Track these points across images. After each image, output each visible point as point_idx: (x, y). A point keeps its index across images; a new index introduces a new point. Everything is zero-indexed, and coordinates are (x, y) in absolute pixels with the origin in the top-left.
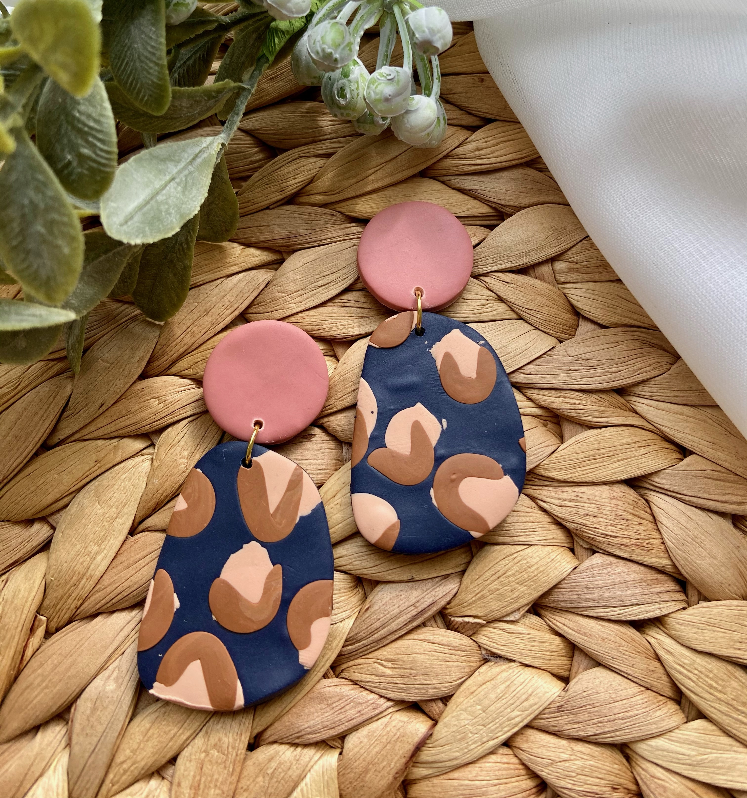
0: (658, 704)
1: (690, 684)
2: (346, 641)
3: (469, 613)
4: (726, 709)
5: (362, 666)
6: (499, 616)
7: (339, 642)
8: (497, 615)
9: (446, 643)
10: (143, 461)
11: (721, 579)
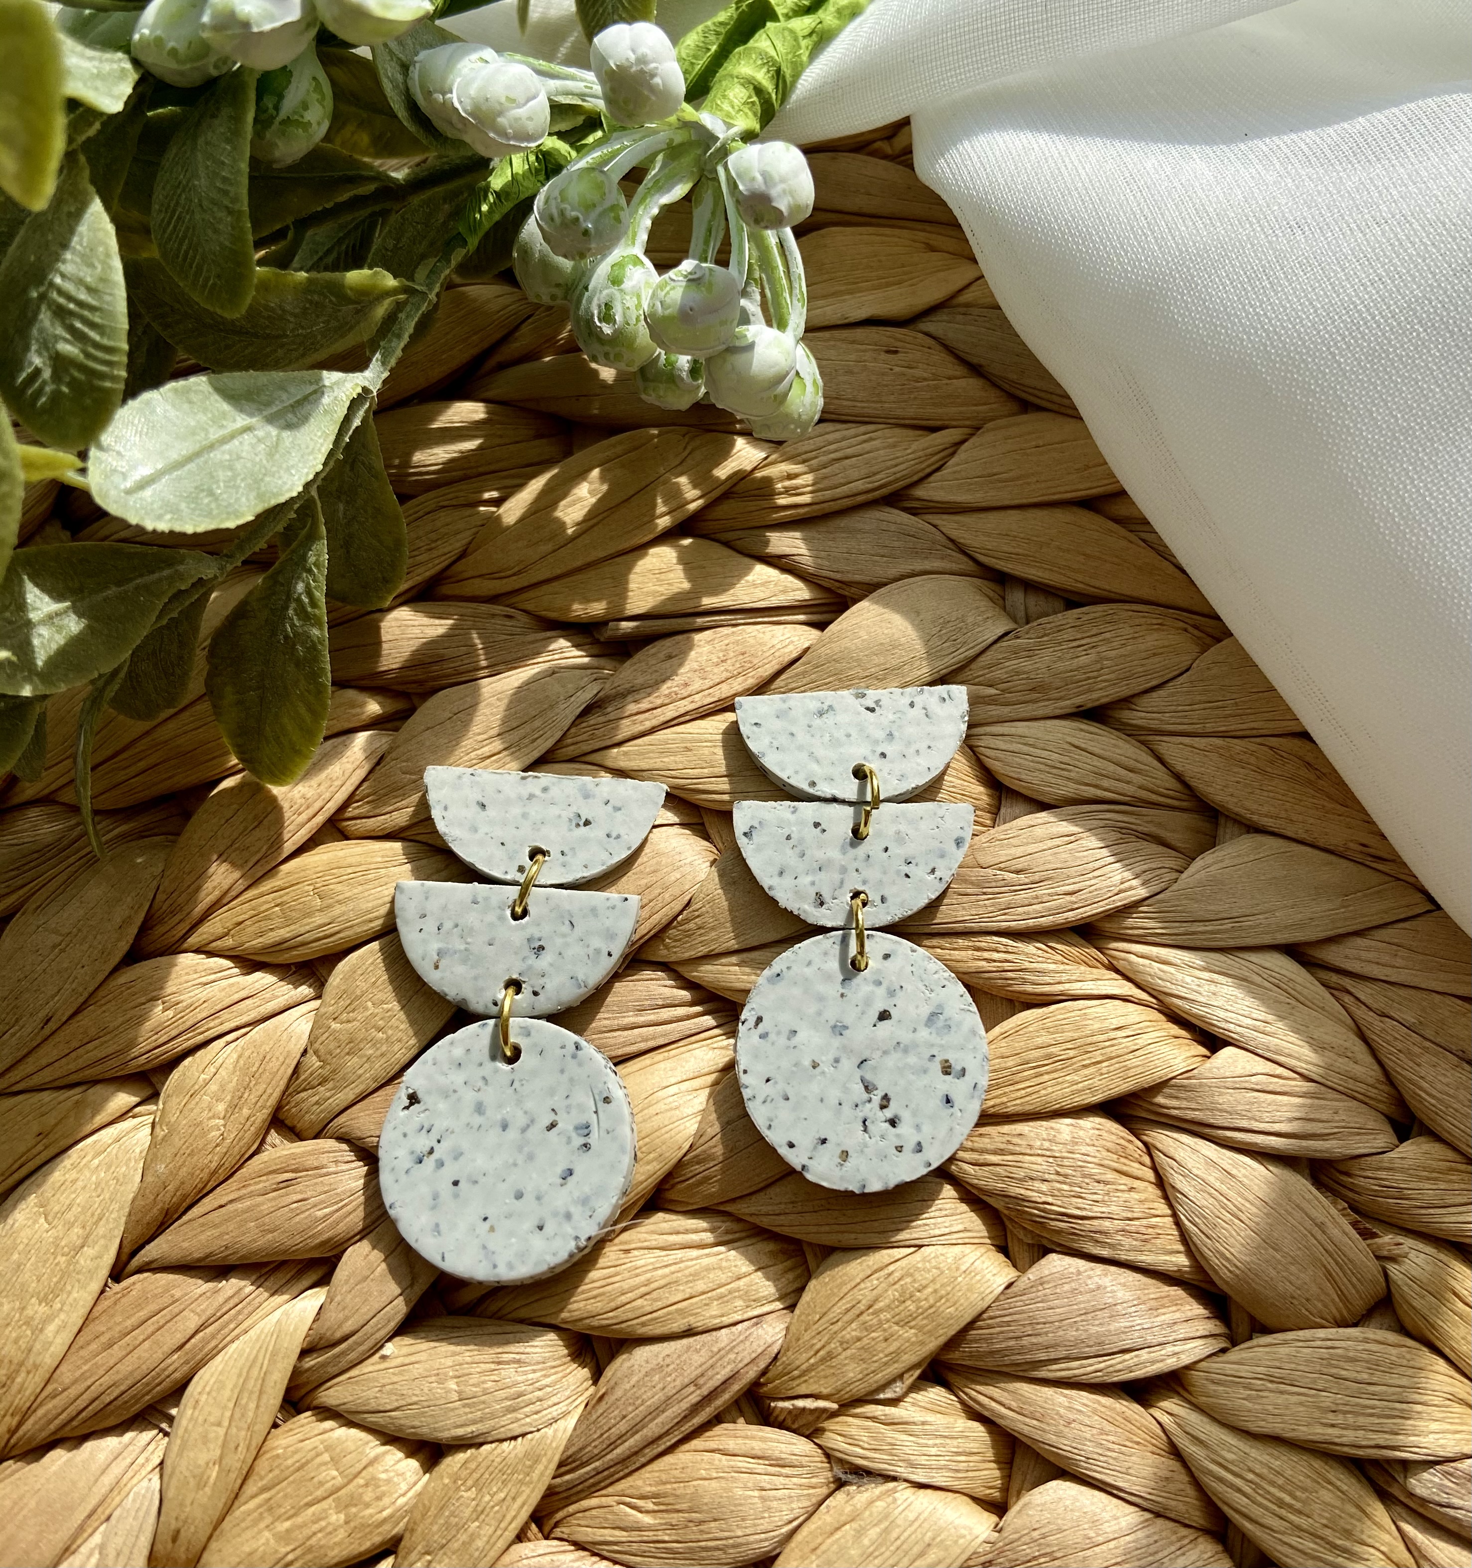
0: (1178, 1545)
1: (1240, 1501)
2: (561, 1465)
3: (803, 1390)
4: (1312, 1545)
5: (594, 1512)
6: (863, 1392)
7: (546, 1468)
8: (859, 1389)
9: (760, 1453)
10: (135, 1128)
11: (1291, 1289)
